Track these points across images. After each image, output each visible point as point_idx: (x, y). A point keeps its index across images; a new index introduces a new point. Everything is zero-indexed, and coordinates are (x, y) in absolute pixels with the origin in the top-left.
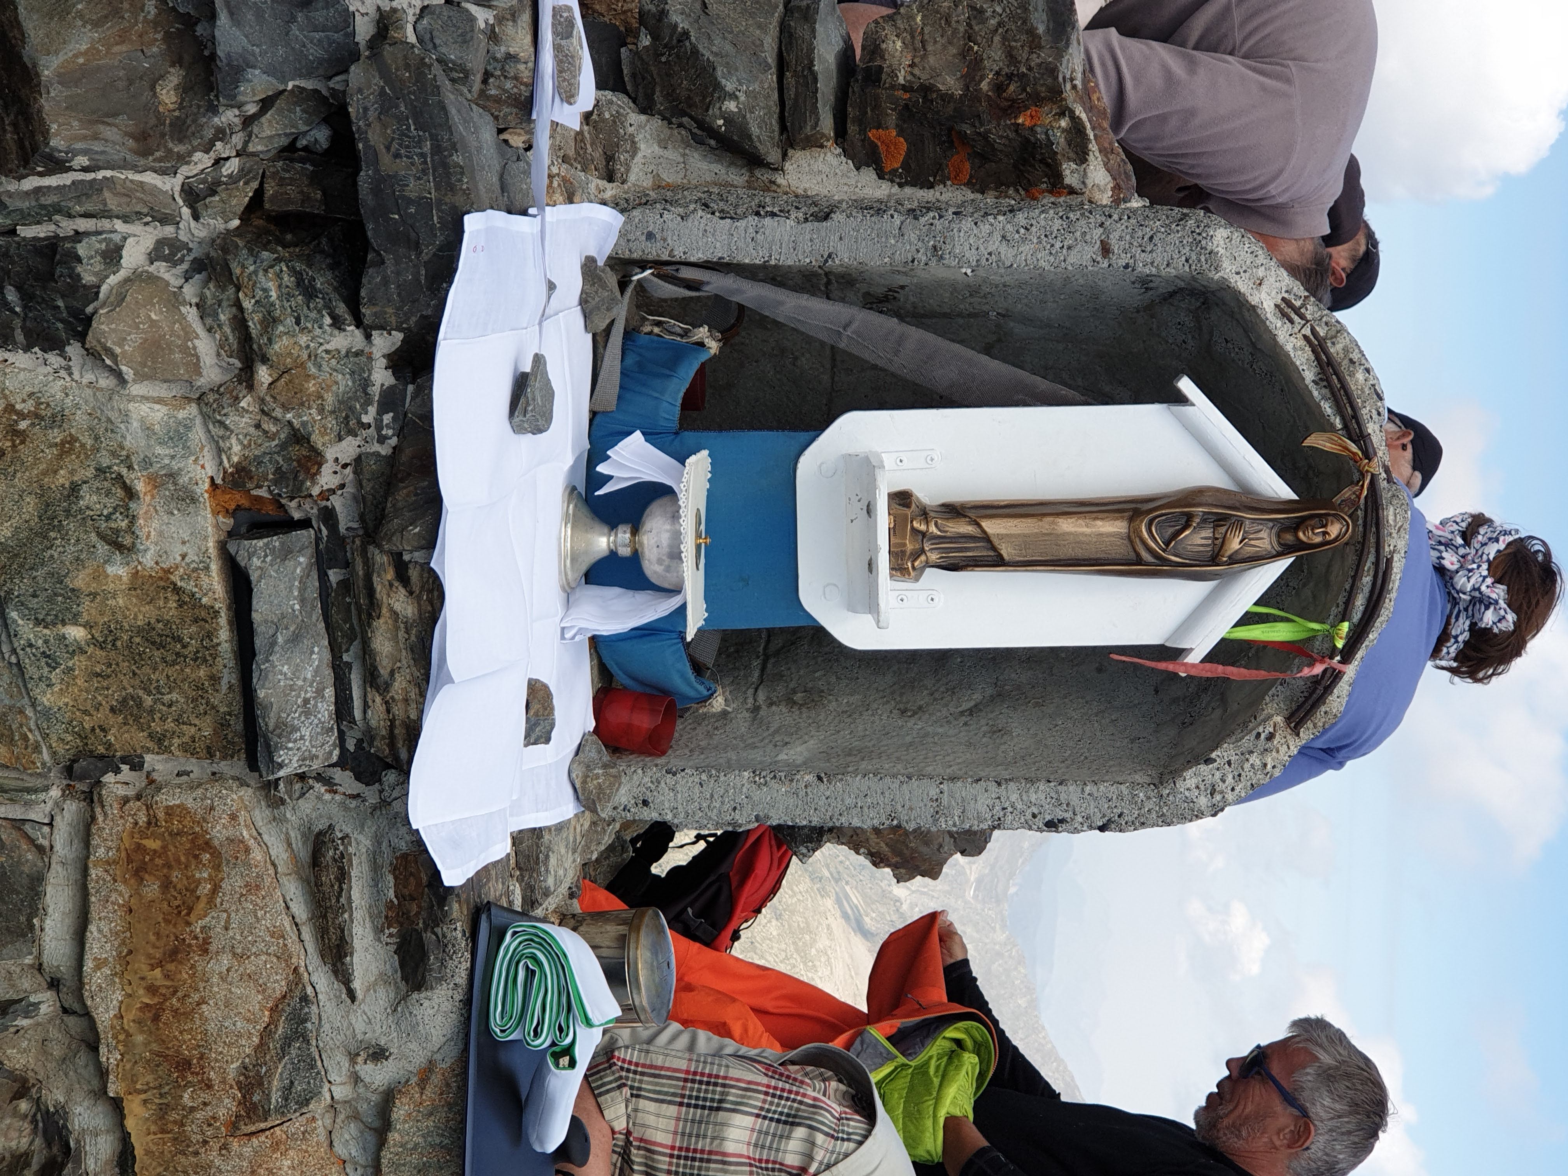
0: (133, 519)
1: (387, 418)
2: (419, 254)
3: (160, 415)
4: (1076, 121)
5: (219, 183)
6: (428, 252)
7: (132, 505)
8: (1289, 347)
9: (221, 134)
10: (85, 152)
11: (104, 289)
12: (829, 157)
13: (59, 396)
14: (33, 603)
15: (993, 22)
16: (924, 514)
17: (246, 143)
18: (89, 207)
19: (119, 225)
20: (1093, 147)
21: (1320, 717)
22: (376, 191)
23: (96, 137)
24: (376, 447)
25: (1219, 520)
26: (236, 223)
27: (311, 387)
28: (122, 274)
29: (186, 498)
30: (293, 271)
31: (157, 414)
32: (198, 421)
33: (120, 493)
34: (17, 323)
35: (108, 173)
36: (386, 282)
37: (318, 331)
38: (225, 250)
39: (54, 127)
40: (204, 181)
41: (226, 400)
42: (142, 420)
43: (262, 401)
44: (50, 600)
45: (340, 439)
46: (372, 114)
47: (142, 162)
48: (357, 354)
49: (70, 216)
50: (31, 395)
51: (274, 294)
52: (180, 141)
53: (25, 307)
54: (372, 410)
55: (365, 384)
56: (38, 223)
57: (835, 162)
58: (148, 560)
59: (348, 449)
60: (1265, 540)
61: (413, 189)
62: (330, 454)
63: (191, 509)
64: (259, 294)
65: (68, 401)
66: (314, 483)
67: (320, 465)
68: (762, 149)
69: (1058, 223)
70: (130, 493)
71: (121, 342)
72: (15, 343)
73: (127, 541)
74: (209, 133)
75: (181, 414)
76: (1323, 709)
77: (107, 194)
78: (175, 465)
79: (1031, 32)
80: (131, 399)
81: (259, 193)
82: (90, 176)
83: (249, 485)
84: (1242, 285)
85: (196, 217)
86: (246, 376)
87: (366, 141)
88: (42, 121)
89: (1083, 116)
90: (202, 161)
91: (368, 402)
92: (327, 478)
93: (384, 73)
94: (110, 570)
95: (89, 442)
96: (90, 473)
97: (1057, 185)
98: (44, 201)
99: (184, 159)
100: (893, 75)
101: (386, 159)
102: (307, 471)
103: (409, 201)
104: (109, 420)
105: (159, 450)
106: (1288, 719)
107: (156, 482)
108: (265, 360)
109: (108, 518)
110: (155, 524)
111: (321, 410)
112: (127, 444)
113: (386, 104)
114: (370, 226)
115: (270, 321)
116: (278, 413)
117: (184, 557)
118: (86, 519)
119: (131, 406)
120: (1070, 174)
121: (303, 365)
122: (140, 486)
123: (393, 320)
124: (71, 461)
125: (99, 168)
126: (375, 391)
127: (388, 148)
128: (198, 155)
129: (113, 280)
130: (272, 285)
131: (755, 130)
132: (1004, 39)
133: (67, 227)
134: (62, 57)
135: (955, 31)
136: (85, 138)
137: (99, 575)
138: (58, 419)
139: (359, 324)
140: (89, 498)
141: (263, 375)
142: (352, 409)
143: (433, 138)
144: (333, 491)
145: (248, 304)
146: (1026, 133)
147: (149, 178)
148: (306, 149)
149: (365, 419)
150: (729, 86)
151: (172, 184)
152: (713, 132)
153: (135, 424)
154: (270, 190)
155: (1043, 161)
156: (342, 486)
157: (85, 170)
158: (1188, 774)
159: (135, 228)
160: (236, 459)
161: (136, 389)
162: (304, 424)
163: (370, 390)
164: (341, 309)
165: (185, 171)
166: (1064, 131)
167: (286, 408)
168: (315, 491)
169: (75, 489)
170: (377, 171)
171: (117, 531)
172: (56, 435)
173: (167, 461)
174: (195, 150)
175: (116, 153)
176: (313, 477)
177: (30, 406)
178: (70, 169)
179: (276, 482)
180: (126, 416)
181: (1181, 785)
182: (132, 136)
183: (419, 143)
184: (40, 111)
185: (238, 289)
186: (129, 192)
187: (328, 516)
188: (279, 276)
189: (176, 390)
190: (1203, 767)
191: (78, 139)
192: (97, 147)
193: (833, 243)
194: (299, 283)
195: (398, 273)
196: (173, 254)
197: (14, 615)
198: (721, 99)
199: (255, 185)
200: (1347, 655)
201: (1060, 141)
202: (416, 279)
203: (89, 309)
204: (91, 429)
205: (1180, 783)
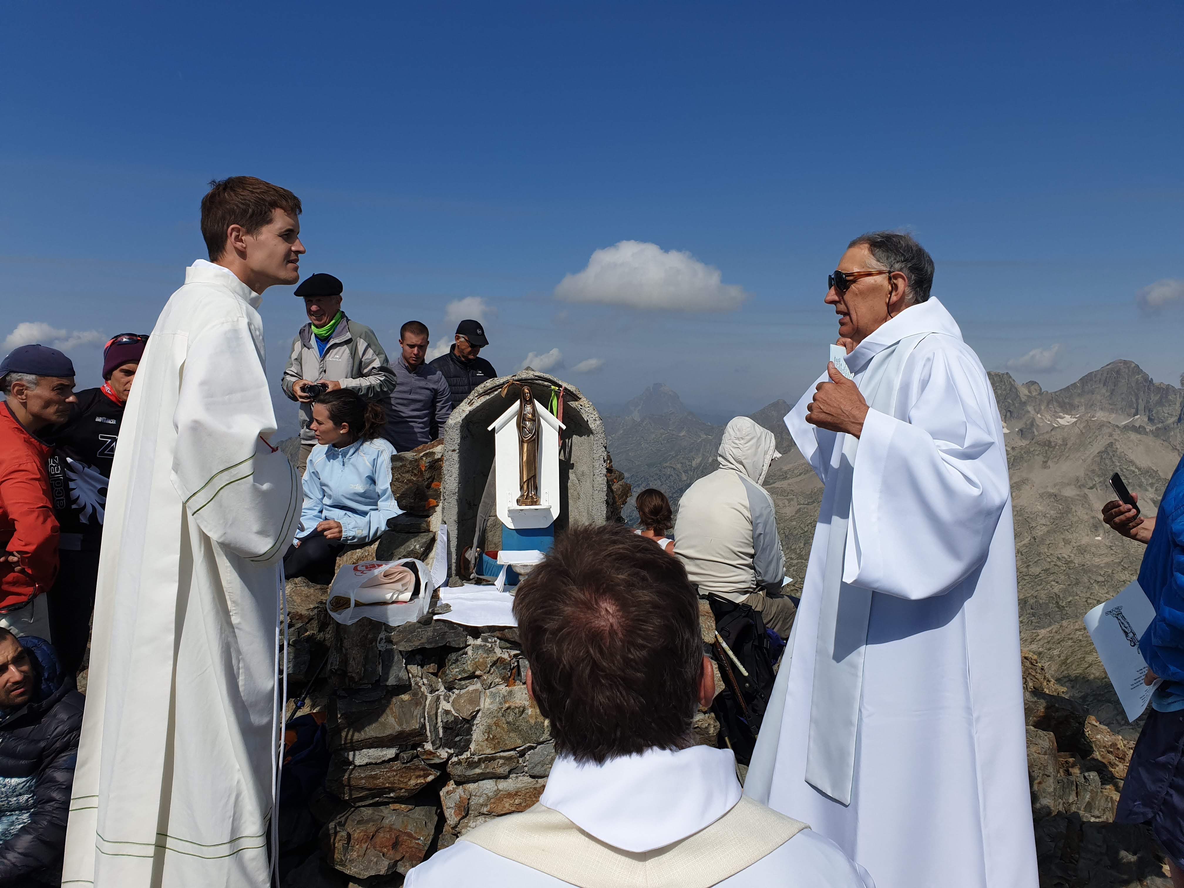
0: (516, 707)
1: (490, 640)
2: (447, 632)
3: (488, 700)
4: (423, 456)
5: (429, 684)
6: (446, 629)
7: (512, 707)
8: (481, 403)
9: (417, 684)
10: (420, 719)
11: (456, 714)
12: (432, 519)
13: (484, 726)
14: (538, 734)
15: (399, 476)
16: (522, 496)
17: (419, 677)
18: (434, 718)
19: (439, 711)
20: (431, 450)
21: (576, 393)
22: (431, 643)
23: (416, 716)
24: (497, 643)
25: (524, 420)
26: (440, 680)
27: (481, 660)
28: (452, 710)
29: (510, 693)
30: (451, 665)
31: (488, 701)
32: (490, 690)
33: (509, 710)
34: (465, 738)
35: (426, 713)
36: (454, 641)
37: (467, 658)
38: (446, 682)
39: (414, 727)
40: (429, 688)
41: (485, 682)
42: (490, 704)
43: (485, 673)
44: (537, 729)
45: (495, 653)
46: (411, 644)
47: (423, 704)
48: (473, 648)
49: (437, 723)
50: (483, 734)
51: (457, 670)
52: (418, 694)
53: (461, 736)
54: (488, 644)
55: (480, 646)
56: (439, 731)
57: (434, 518)
58: (527, 703)
59: (498, 651)
60: (529, 408)
61: (430, 634)
62: (499, 655)
63: (513, 692)
64: (457, 674)
65: (485, 724)
66: (507, 659)
67: (502, 658)
68: (430, 538)
69: (447, 463)
70: (509, 708)
71: (469, 710)
72: (470, 738)
73: (522, 709)
74: (416, 687)
75: (488, 694)
76: (574, 392)
77: (431, 714)
78: (502, 696)
79: (401, 466)
80: (484, 707)
81: (432, 673)
82: (427, 718)
83: (507, 676)
84: (464, 415)
85: (438, 690)
86: (479, 677)
87: (418, 646)
88: (412, 730)
89: (423, 453)
90: (423, 688)
91: (486, 645)
92: (506, 656)
93: (401, 641)
94: (530, 713)
95: (496, 719)
96: (503, 718)
97: (440, 460)
98: (433, 730)
99: (423, 693)
100: (411, 503)
101: (423, 641)
102: (503, 661)
103: (433, 634)
104: (490, 713)
105: (497, 700)
106: (577, 401)
107: (505, 702)
108: (474, 672)
109: (516, 714)
110: (517, 701)
111: (487, 658)
112: (496, 709)
113: (409, 641)
114: (440, 645)
115: (464, 671)
116: (488, 669)
117: (526, 694)
118: (516, 720)
119: (486, 707)
120: (437, 456)
121: (476, 662)
122: (507, 705)
123: (464, 639)
124: (500, 724)
125: (425, 716)
126: (483, 643)
127: (420, 640)
128: (422, 690)
129: (453, 712)
130: (456, 670)
131: (424, 540)
132: (403, 473)
133: (440, 724)
134: (396, 725)
135: (401, 486)
136: (416, 719)
137: (531, 716)
138: (489, 727)
139: (466, 647)
140: (510, 719)
141: (478, 673)
142: (487, 650)
143: (417, 628)
144: (509, 654)
145: (460, 677)
146: (427, 468)
147: (428, 703)
148: (421, 661)
149: (490, 646)
150: (413, 547)
151: (430, 697)
152: (425, 551)
153: (491, 706)
154: (432, 671)
155: (434, 464)
156: (508, 652)
157: (425, 719)
158: (591, 426)
159: (441, 706)
160: (500, 680)
161: (482, 706)
162: (491, 662)
163: (482, 645)
164: (461, 652)
165: (426, 693)
166: (426, 459)
167: (487, 667)
168: (509, 659)
169: (507, 723)
170: (426, 643)
171: (519, 712)
172: (494, 728)
173: (500, 698)
174: (421, 690)
175: (421, 711)
176: (505, 660)
177: (486, 735)
178: (425, 723)
179: (506, 670)
180: (488, 709)
181: (594, 428)
182: (416, 707)
183: (419, 632)
184: (409, 731)
185: (456, 679)
186: (431, 708)
187: (516, 656)
188: (453, 669)
189: (482, 695)
190: (589, 423)
191: (416, 722)
192: (419, 716)
193: (451, 520)
194: (454, 663)
195: (452, 637)
196: (447, 696)
197: (541, 739)
198: (416, 549)
199: (430, 674)
200: (560, 386)
201: (429, 459)
202: (453, 633)
203: (461, 718)
204: (492, 718)
205: (593, 429)
